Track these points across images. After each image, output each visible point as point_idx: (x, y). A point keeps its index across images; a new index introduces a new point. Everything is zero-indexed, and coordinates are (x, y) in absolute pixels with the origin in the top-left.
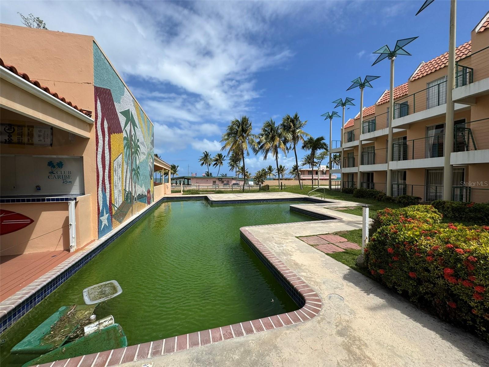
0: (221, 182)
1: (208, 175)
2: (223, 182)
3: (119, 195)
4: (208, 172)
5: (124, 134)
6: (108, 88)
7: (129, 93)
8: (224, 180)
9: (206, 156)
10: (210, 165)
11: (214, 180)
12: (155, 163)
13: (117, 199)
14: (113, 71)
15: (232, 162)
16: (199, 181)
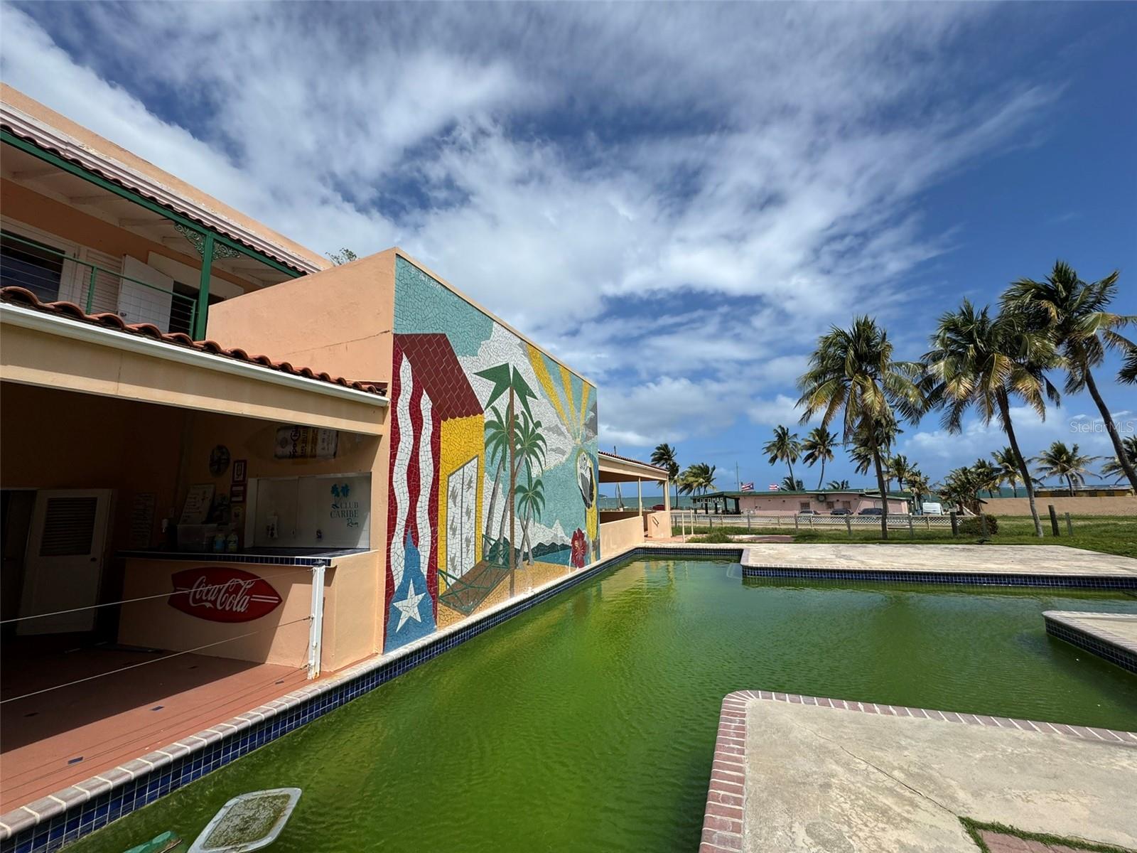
0: (824, 504)
1: (792, 487)
2: (830, 505)
3: (464, 550)
4: (791, 479)
5: (489, 416)
6: (439, 332)
7: (507, 332)
8: (834, 499)
9: (783, 436)
10: (794, 460)
11: (804, 500)
12: (602, 468)
13: (458, 559)
14: (456, 299)
15: (862, 449)
16: (760, 502)
